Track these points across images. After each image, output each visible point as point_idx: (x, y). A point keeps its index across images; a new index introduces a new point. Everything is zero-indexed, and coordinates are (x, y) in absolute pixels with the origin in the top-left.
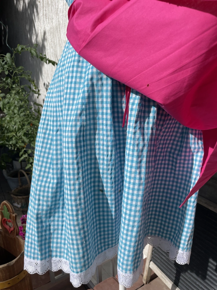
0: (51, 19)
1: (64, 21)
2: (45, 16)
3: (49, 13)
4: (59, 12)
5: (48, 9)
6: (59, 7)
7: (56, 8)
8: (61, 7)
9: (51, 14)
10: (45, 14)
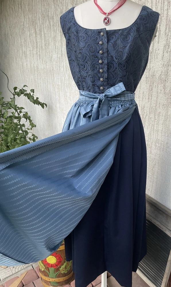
0: (45, 61)
1: (58, 70)
2: (38, 56)
3: (43, 56)
4: (53, 60)
5: (42, 52)
6: (53, 56)
7: (50, 56)
8: (55, 58)
9: (45, 57)
10: (38, 54)
